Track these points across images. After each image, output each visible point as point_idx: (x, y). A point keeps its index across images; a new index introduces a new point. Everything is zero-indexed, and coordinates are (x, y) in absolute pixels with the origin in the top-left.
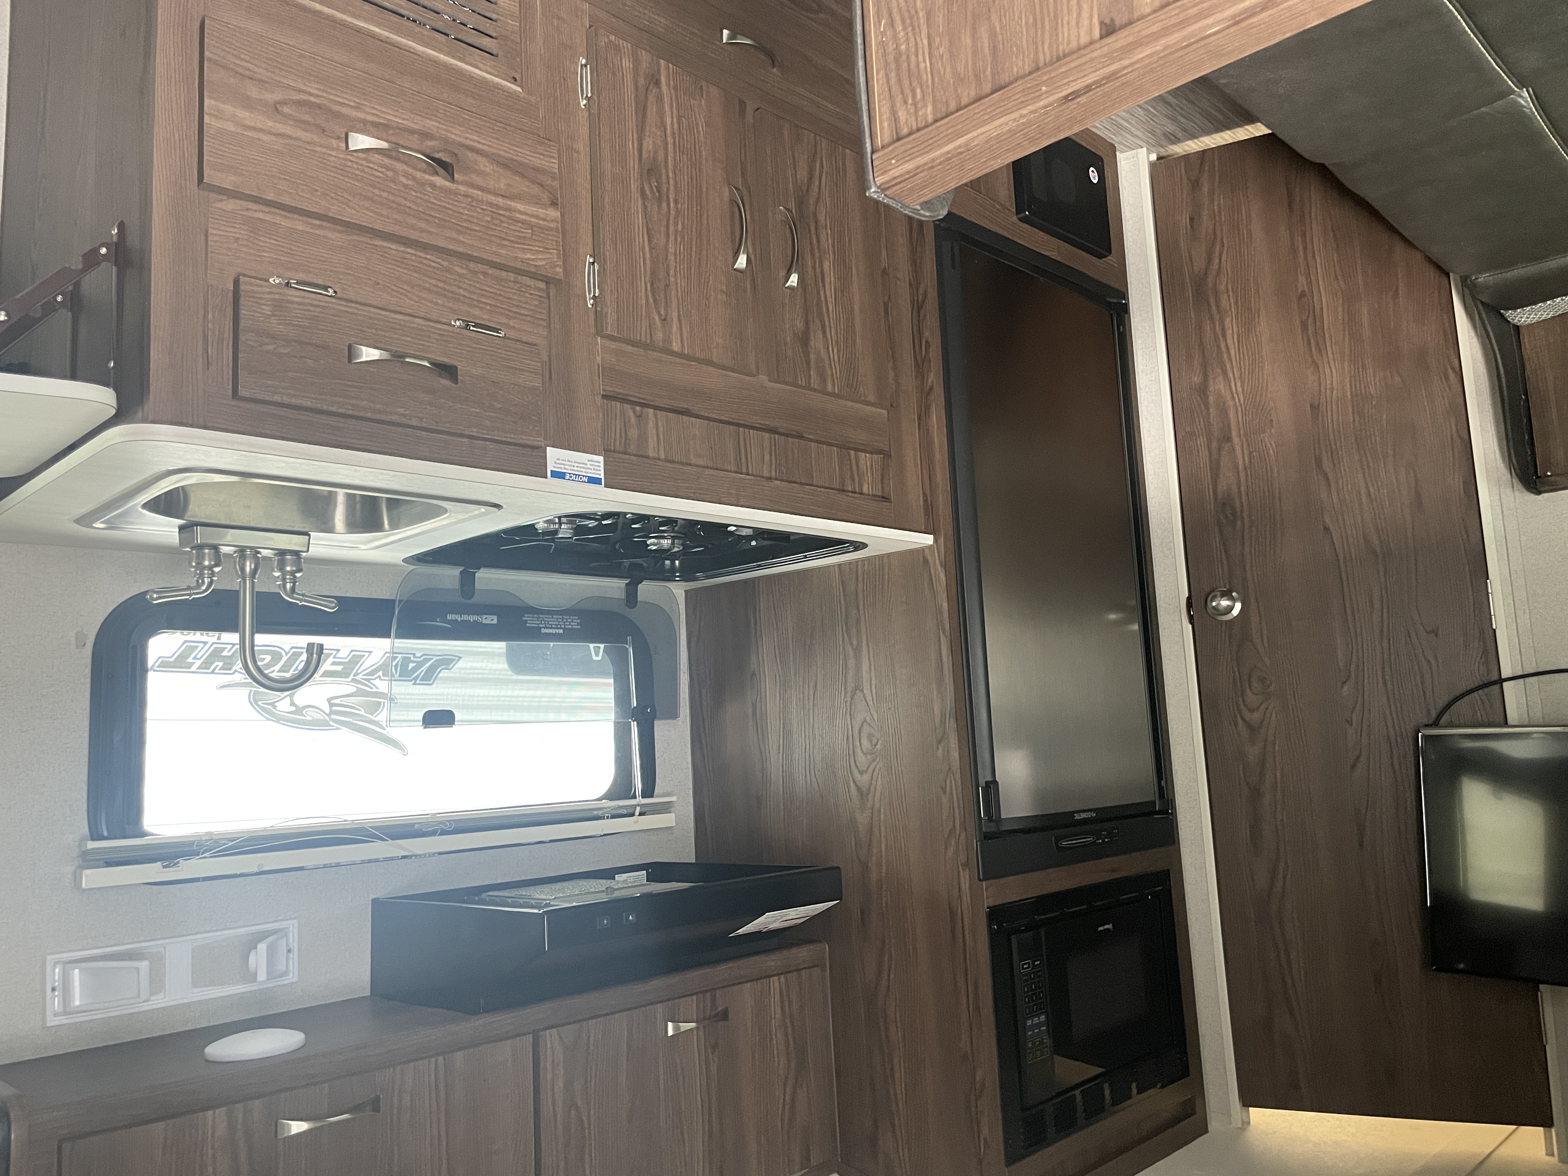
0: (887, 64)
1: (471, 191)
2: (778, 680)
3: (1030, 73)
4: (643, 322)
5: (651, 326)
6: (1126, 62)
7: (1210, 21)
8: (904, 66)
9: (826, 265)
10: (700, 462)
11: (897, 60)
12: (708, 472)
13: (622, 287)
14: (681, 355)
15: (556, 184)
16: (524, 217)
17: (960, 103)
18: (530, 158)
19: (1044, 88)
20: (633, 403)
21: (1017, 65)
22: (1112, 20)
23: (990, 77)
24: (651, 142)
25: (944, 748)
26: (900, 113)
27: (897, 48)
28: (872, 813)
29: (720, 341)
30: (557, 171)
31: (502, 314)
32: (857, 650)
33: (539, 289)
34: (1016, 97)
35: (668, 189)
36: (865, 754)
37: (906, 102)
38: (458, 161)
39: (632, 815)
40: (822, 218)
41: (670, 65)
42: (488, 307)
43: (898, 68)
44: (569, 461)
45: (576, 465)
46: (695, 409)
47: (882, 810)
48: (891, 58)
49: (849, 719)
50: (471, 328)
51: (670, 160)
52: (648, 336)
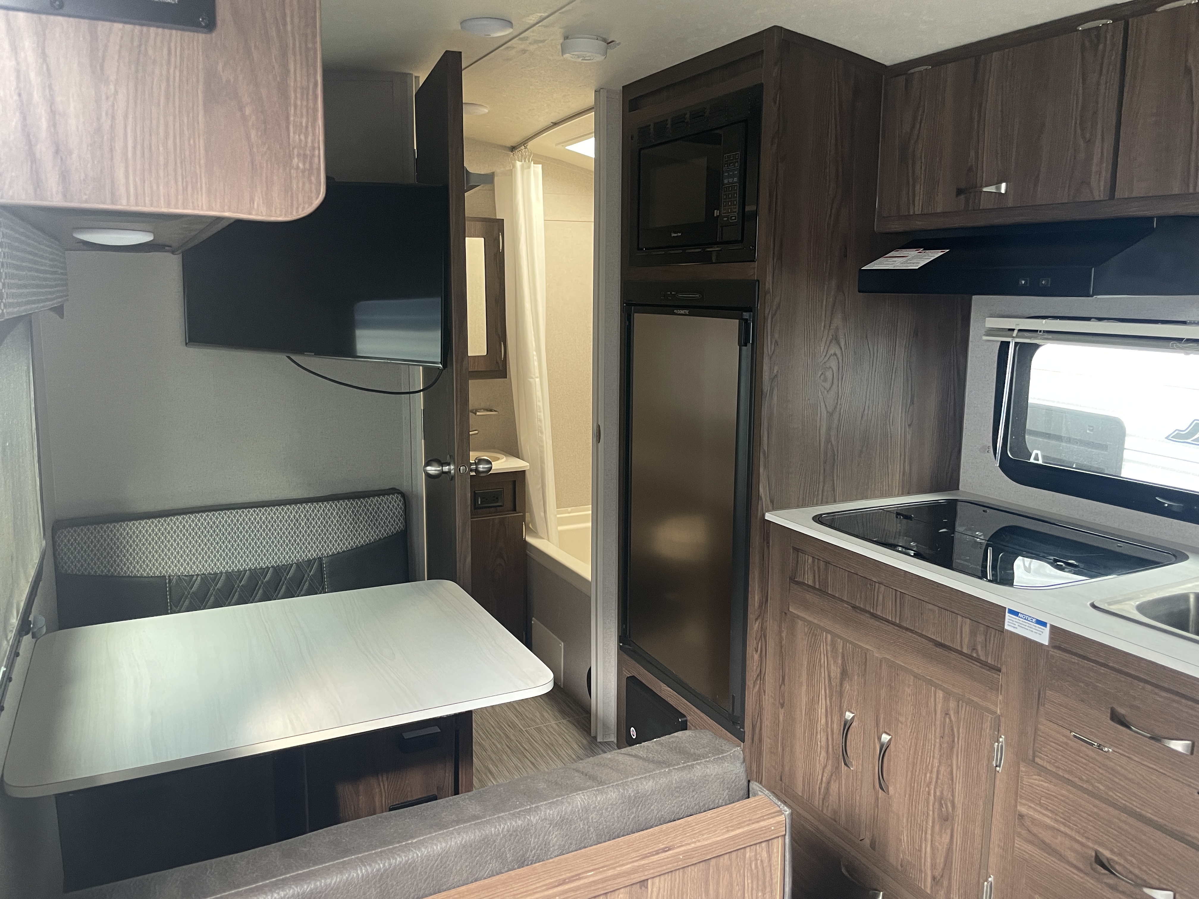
0: (771, 886)
1: (1084, 840)
2: (891, 421)
3: (688, 866)
4: (963, 716)
5: (957, 712)
6: (636, 864)
7: (591, 879)
8: (760, 883)
9: (823, 721)
10: (931, 606)
11: (765, 887)
12: (926, 599)
13: (976, 745)
14: (937, 686)
15: (1019, 830)
16: (1045, 812)
17: (729, 856)
18: (1035, 852)
19: (681, 857)
20: (978, 660)
21: (695, 872)
22: (641, 888)
23: (711, 868)
24: (943, 839)
25: (773, 372)
26: (766, 856)
27: (764, 894)
28: (830, 327)
29: (907, 689)
30: (1016, 838)
31: (1072, 748)
32: (828, 441)
33: (1041, 758)
34: (697, 855)
35: (934, 804)
36: (830, 368)
37: (762, 861)
38: (1091, 864)
39: (1020, 330)
40: (823, 754)
41: (923, 888)
42: (1081, 755)
43: (764, 882)
44: (1032, 631)
45: (1026, 627)
46: (931, 645)
47: (822, 328)
48: (768, 890)
49: (840, 392)
50: (1096, 744)
51: (931, 822)
52: (960, 706)
